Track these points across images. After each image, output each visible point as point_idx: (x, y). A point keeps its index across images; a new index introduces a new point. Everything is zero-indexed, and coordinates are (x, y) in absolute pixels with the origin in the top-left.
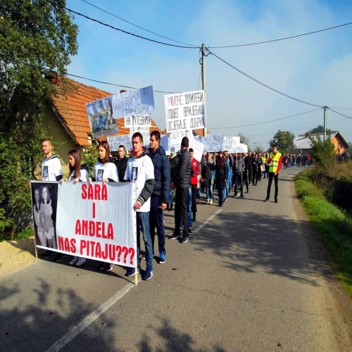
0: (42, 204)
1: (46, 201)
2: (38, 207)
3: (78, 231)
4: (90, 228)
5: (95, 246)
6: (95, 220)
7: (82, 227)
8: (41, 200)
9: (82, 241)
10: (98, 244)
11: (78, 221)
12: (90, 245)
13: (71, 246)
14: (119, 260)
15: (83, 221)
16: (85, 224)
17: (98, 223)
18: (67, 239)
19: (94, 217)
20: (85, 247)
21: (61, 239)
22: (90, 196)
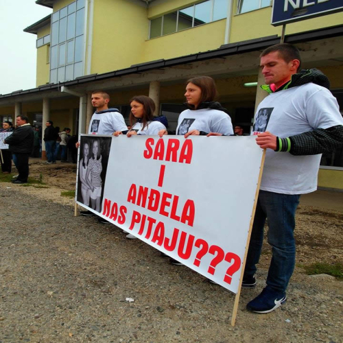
0: (91, 160)
1: (96, 157)
2: (86, 162)
3: (131, 198)
4: (151, 198)
5: (154, 226)
6: (161, 190)
7: (138, 194)
8: (91, 155)
9: (135, 213)
10: (161, 225)
11: (133, 186)
12: (147, 222)
13: (119, 214)
14: (197, 263)
15: (141, 187)
16: (143, 191)
17: (166, 195)
18: (115, 205)
19: (160, 184)
20: (138, 221)
21: (108, 203)
22: (159, 155)
